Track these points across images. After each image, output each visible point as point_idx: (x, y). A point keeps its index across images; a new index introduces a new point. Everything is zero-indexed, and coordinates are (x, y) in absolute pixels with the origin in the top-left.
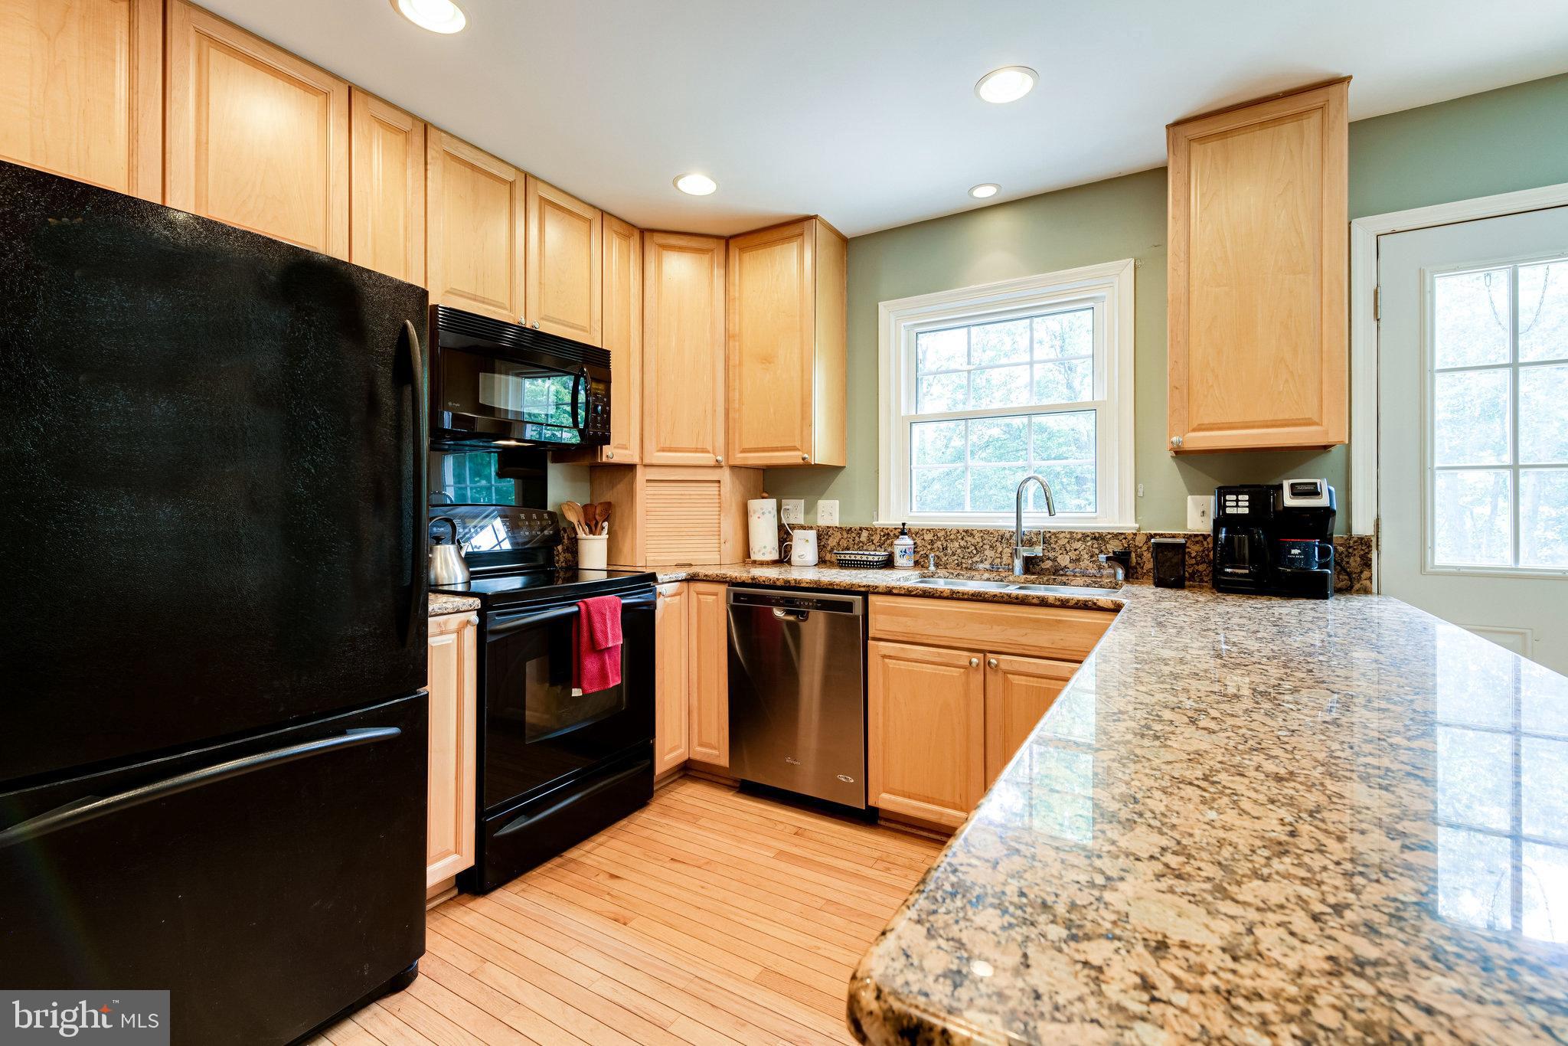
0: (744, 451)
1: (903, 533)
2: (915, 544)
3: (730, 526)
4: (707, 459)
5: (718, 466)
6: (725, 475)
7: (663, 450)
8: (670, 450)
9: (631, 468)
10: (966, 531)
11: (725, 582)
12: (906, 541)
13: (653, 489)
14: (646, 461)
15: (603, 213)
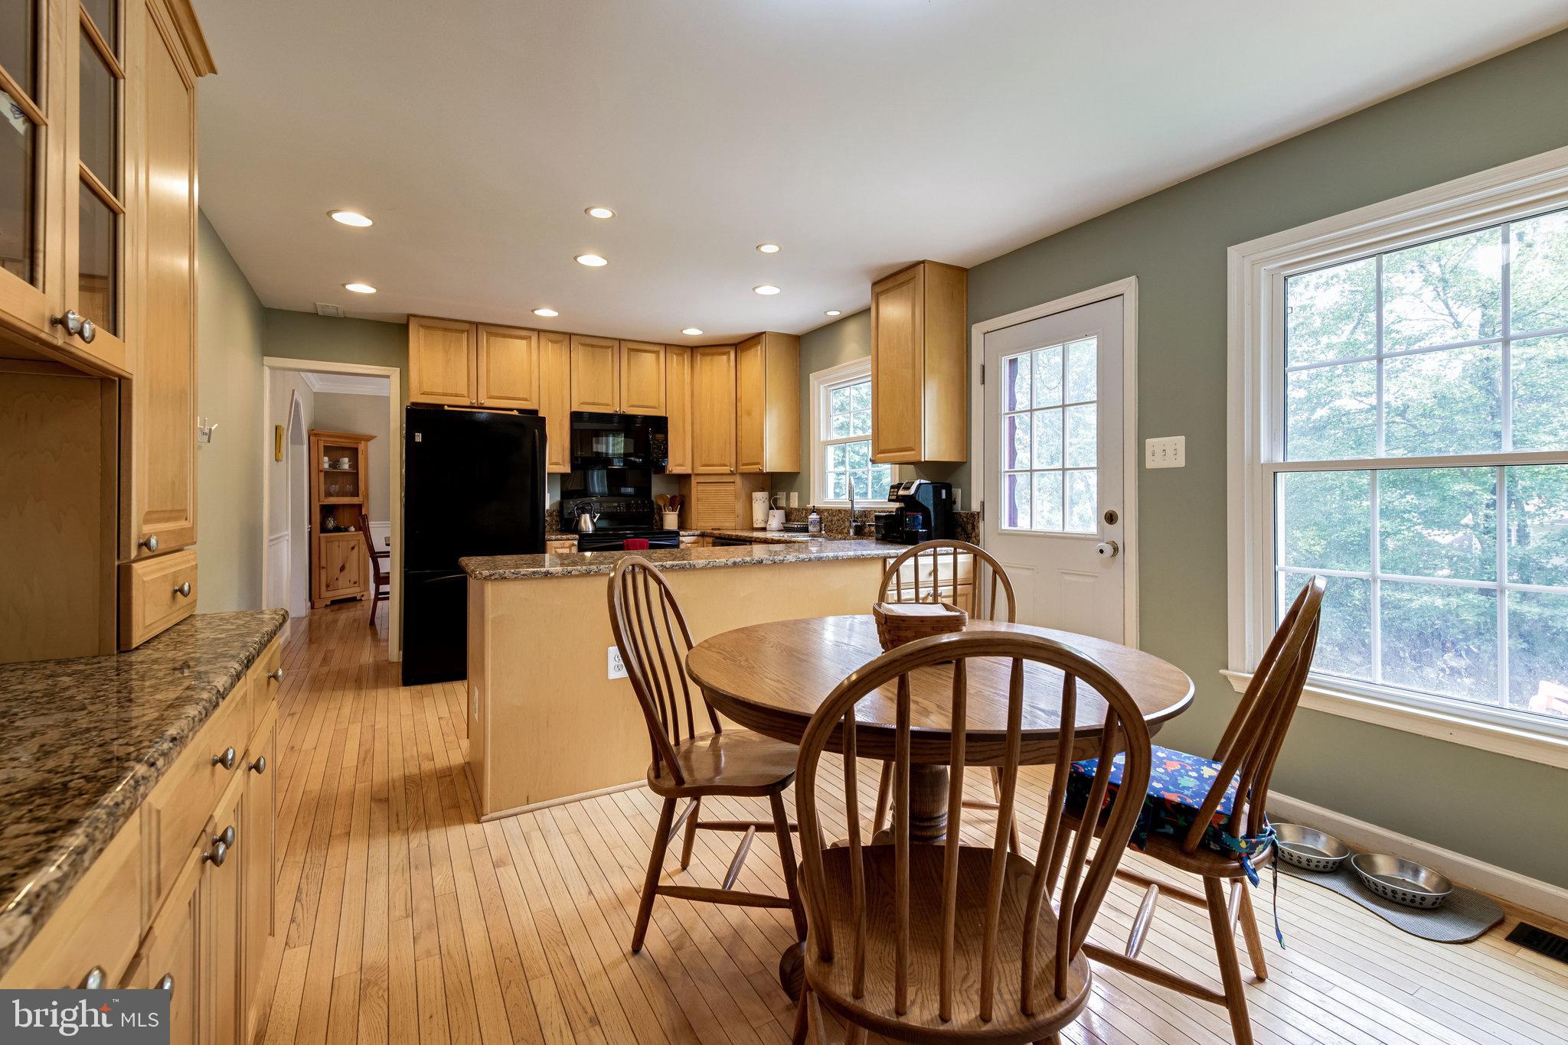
0: (743, 465)
1: (814, 512)
2: (820, 518)
3: (739, 507)
4: (726, 470)
5: (732, 473)
6: (738, 479)
7: (704, 466)
8: (707, 466)
9: (689, 476)
10: (839, 510)
11: (713, 537)
12: (814, 516)
13: (700, 487)
14: (696, 472)
15: (666, 346)
